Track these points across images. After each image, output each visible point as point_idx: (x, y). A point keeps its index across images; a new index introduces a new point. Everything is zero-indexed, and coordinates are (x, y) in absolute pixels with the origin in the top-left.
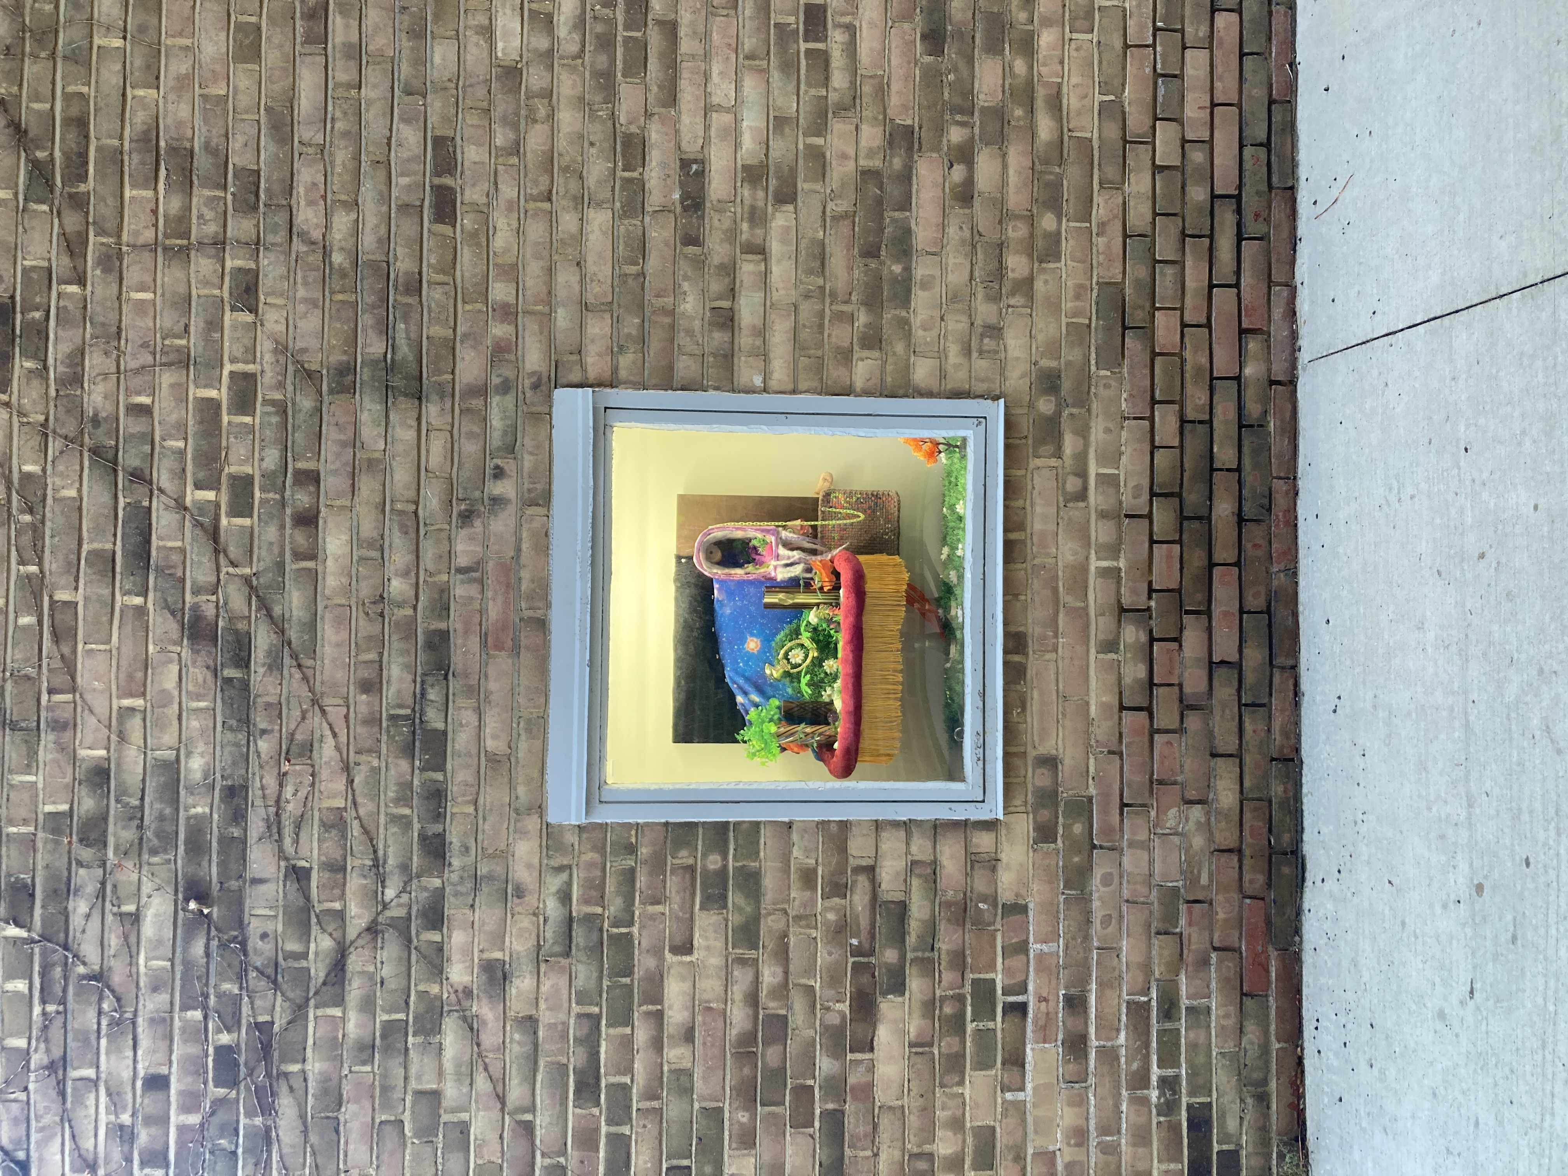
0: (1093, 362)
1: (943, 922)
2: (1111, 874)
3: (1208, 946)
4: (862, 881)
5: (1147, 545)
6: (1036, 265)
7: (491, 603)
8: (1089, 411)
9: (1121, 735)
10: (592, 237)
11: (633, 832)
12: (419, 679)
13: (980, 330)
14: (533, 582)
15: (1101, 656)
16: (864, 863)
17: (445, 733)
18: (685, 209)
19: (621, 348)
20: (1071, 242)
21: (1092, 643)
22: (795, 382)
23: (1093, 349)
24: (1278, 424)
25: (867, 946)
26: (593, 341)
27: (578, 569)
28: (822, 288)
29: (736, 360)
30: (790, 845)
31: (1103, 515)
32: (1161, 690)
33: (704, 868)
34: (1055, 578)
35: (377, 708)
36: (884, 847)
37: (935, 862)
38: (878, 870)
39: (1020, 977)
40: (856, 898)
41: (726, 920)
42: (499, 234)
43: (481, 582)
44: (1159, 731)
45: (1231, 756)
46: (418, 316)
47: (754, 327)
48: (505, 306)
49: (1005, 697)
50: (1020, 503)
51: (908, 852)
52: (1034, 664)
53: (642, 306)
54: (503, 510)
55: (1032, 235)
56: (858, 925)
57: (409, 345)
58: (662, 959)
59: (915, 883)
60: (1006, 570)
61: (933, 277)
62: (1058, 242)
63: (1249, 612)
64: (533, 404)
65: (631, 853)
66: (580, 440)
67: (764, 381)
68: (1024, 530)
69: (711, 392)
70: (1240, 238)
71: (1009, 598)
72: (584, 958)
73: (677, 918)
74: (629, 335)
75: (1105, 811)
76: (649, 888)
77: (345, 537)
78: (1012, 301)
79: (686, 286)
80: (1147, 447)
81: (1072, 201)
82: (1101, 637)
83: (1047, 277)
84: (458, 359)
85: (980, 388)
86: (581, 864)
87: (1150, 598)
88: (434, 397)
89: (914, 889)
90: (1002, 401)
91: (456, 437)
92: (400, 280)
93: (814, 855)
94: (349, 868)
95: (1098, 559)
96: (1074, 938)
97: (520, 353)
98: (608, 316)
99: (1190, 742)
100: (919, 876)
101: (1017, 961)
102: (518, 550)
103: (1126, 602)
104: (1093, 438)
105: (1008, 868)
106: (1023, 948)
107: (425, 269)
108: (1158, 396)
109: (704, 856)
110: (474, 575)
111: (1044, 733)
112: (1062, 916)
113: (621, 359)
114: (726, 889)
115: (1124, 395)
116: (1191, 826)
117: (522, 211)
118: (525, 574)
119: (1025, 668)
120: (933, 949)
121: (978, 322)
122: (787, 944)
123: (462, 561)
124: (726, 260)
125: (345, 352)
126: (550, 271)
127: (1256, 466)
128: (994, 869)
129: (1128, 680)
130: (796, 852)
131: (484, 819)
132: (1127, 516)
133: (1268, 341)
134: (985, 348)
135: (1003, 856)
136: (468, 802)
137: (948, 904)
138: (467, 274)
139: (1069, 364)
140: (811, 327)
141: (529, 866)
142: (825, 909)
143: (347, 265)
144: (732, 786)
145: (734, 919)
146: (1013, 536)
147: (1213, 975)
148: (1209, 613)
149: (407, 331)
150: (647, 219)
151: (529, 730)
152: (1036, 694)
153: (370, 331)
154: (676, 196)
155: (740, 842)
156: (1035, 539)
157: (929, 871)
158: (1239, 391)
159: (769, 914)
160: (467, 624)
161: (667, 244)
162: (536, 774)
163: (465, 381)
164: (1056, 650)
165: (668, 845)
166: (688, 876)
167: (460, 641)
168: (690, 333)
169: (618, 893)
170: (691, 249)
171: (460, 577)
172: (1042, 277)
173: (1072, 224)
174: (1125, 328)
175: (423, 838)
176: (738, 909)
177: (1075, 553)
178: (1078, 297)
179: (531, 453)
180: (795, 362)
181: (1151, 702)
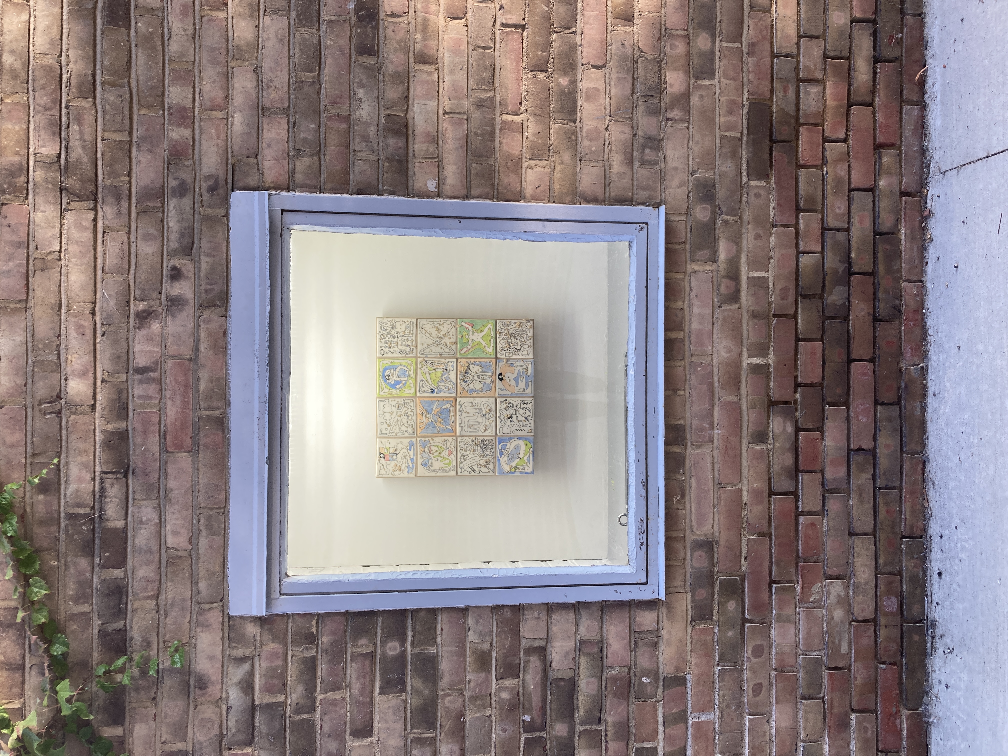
0: (744, 173)
1: (610, 698)
2: (761, 646)
3: (848, 709)
4: (534, 661)
5: (794, 342)
6: (692, 81)
7: (169, 403)
8: (741, 218)
9: (770, 517)
10: (269, 44)
11: (314, 622)
12: (98, 478)
13: (642, 140)
14: (211, 381)
15: (751, 446)
16: (537, 644)
17: (125, 530)
18: (360, 19)
19: (298, 153)
20: (725, 61)
21: (745, 433)
22: (468, 187)
23: (744, 162)
24: (908, 232)
25: (538, 721)
26: (269, 145)
27: (256, 369)
28: (493, 99)
29: (410, 165)
30: (465, 630)
31: (754, 315)
32: (806, 476)
33: (383, 654)
34: (711, 374)
35: (55, 507)
36: (554, 629)
37: (602, 641)
38: (548, 650)
39: (679, 745)
40: (529, 677)
41: (405, 702)
42: (174, 38)
43: (159, 381)
44: (802, 514)
45: (865, 534)
46: (92, 118)
47: (428, 134)
48: (182, 110)
49: (666, 485)
50: (679, 304)
51: (577, 632)
52: (691, 453)
53: (317, 112)
54: (181, 310)
55: (688, 54)
56: (530, 702)
57: (84, 147)
58: (343, 742)
59: (584, 660)
60: (666, 367)
61: (597, 90)
62: (712, 60)
63: (883, 404)
64: (210, 207)
65: (312, 643)
66: (257, 240)
67: (438, 186)
68: (683, 330)
69: (386, 197)
70: (876, 60)
71: (670, 392)
72: (267, 745)
73: (358, 703)
74: (305, 139)
75: (756, 590)
76: (330, 675)
77: (20, 338)
78: (670, 115)
79: (361, 92)
80: (793, 252)
81: (725, 21)
82: (752, 428)
83: (703, 93)
84: (134, 161)
85: (641, 195)
86: (264, 655)
87: (795, 391)
88: (110, 199)
89: (582, 668)
90: (662, 208)
91: (133, 238)
92: (73, 82)
93: (488, 638)
94: (28, 666)
95: (750, 356)
96: (728, 707)
97: (196, 157)
98: (284, 121)
99: (831, 523)
100: (587, 655)
101: (677, 730)
102: (196, 349)
103: (775, 395)
104: (744, 243)
105: (669, 643)
106: (682, 717)
107: (98, 72)
108: (802, 205)
109: (383, 643)
110: (152, 374)
111: (701, 518)
112: (717, 686)
113: (298, 164)
114: (404, 674)
115: (773, 204)
116: (833, 599)
117: (198, 17)
118: (204, 375)
119: (684, 458)
120: (599, 722)
121: (640, 133)
122: (463, 724)
123: (141, 361)
124: (400, 69)
125: (17, 154)
126: (227, 77)
127: (889, 271)
128: (655, 646)
129: (776, 468)
130: (472, 637)
131: (166, 615)
132: (775, 316)
133: (900, 155)
134: (647, 158)
135: (664, 633)
136: (149, 598)
137: (614, 679)
138: (141, 78)
139: (722, 175)
140: (482, 135)
141: (212, 658)
142: (499, 690)
143: (18, 65)
144: (409, 576)
145: (413, 701)
146: (673, 335)
147: (853, 736)
148: (846, 404)
149: (81, 133)
150: (323, 28)
151: (209, 527)
152: (693, 482)
153: (42, 132)
154: (352, 6)
155: (418, 628)
156: (693, 337)
157: (596, 650)
158: (874, 202)
159: (446, 695)
160: (146, 423)
161: (342, 53)
162: (217, 568)
163: (142, 184)
164: (711, 441)
165: (348, 634)
166: (367, 663)
167: (139, 440)
168: (365, 138)
169: (299, 680)
170: (366, 60)
171: (137, 377)
172: (698, 93)
173: (725, 44)
174: (772, 141)
175: (103, 633)
176: (416, 692)
177: (729, 351)
178: (730, 112)
179: (208, 255)
180: (468, 169)
181: (797, 486)
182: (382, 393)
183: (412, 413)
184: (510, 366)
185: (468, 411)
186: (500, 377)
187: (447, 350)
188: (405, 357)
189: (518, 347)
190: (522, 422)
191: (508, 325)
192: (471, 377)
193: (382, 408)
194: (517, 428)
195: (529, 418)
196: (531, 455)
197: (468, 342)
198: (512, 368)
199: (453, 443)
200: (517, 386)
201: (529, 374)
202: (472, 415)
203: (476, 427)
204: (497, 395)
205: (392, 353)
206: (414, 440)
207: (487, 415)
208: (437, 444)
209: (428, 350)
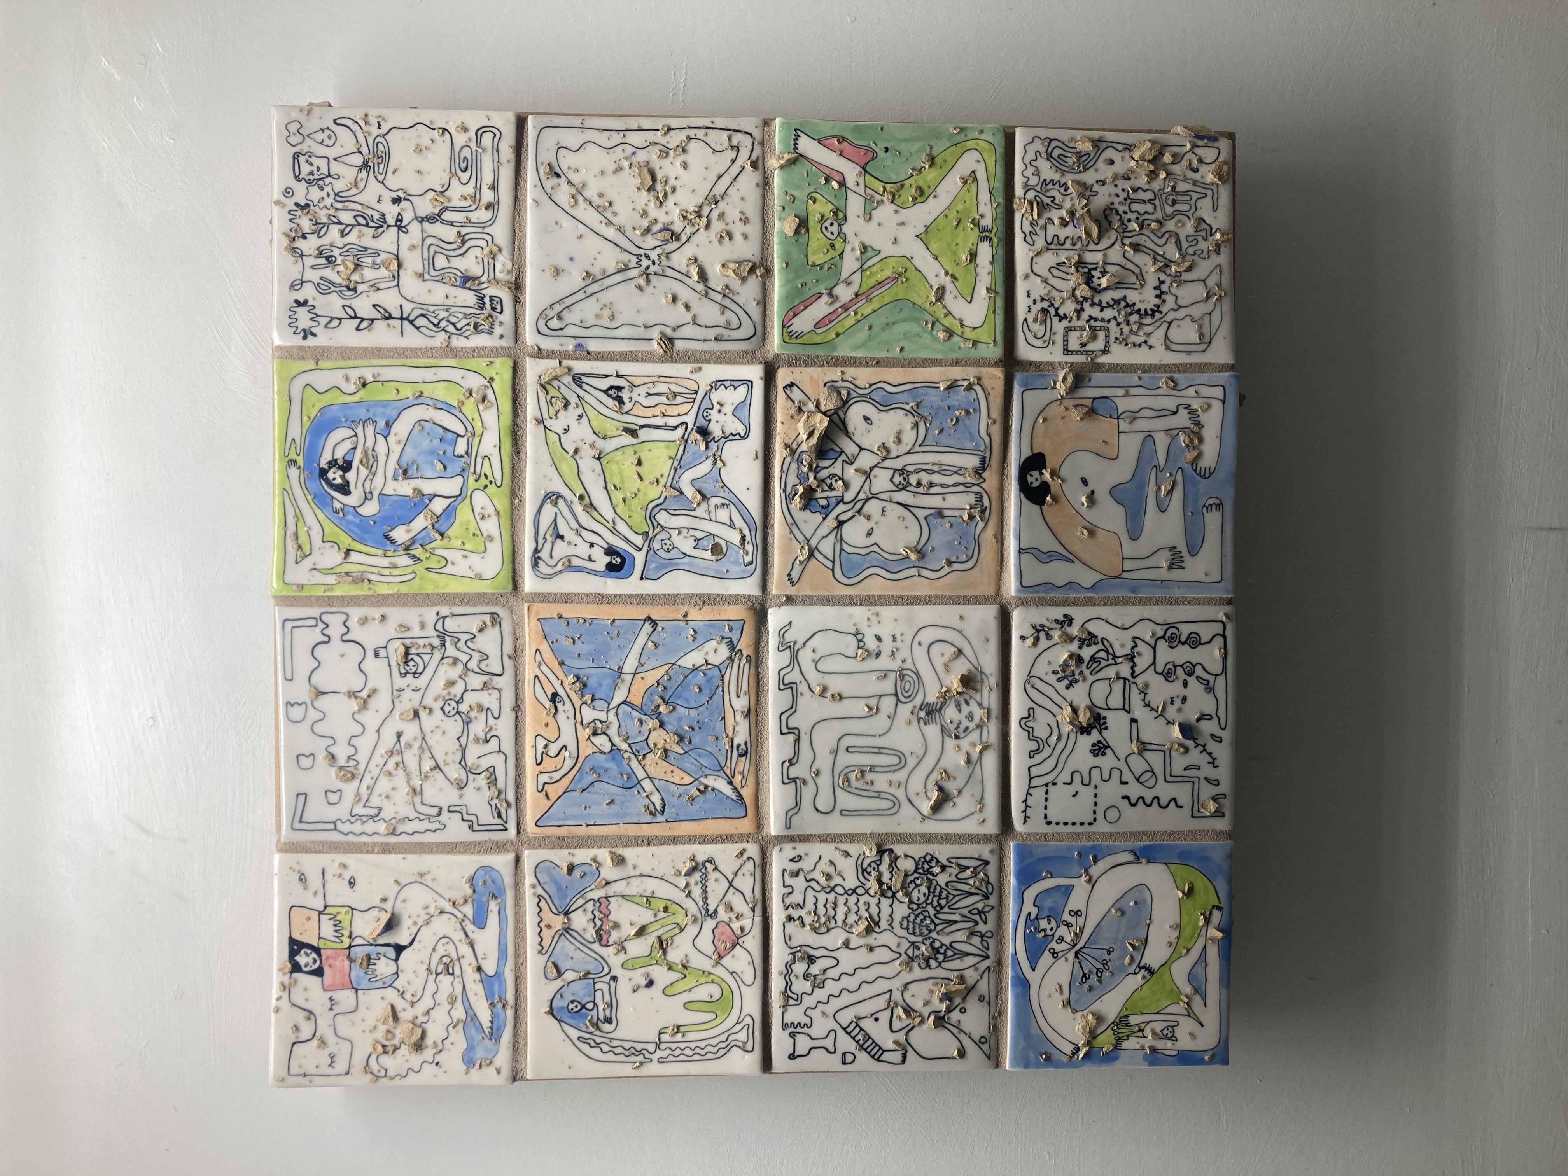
182: (301, 574)
183: (488, 699)
184: (1092, 412)
185: (836, 685)
186: (1034, 479)
187: (709, 312)
188: (449, 351)
189: (1145, 298)
190: (1166, 753)
191: (1084, 161)
192: (856, 481)
193: (304, 664)
194: (1134, 790)
195: (1208, 727)
196: (1213, 953)
197: (834, 266)
198: (1104, 426)
199: (746, 883)
200: (1135, 534)
201: (1209, 459)
202: (860, 708)
203: (881, 782)
204: (1011, 587)
205: (363, 323)
206: (502, 862)
207: (950, 713)
208: (650, 886)
209: (587, 311)
